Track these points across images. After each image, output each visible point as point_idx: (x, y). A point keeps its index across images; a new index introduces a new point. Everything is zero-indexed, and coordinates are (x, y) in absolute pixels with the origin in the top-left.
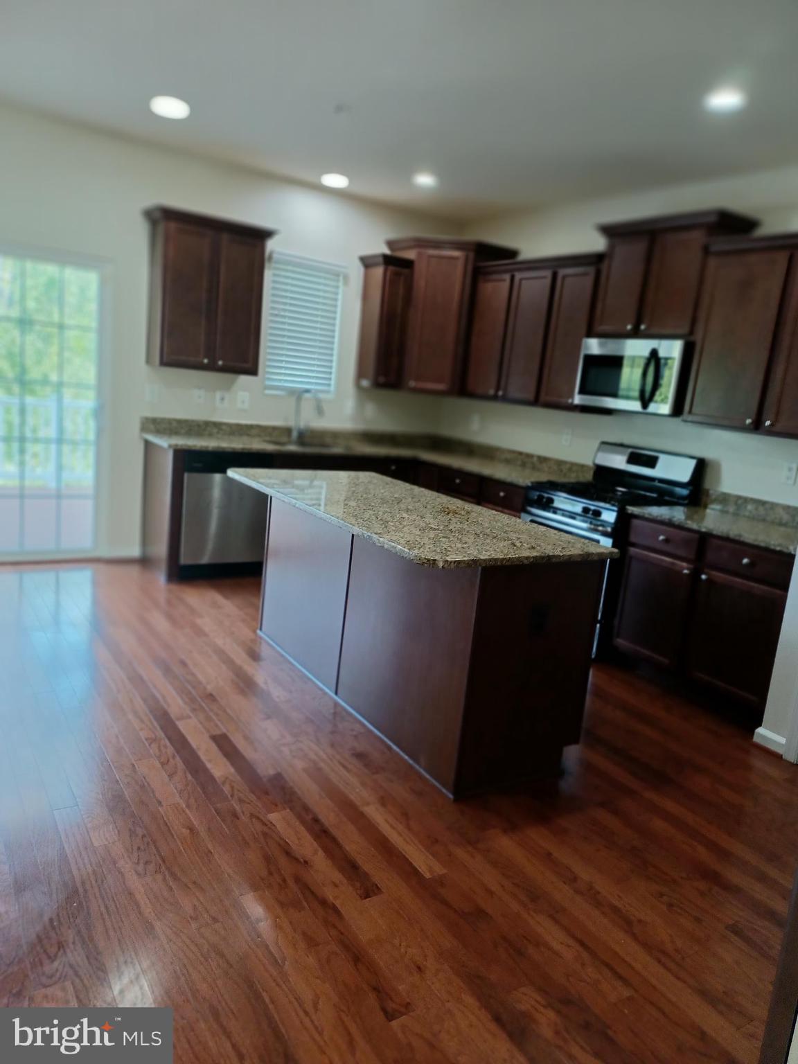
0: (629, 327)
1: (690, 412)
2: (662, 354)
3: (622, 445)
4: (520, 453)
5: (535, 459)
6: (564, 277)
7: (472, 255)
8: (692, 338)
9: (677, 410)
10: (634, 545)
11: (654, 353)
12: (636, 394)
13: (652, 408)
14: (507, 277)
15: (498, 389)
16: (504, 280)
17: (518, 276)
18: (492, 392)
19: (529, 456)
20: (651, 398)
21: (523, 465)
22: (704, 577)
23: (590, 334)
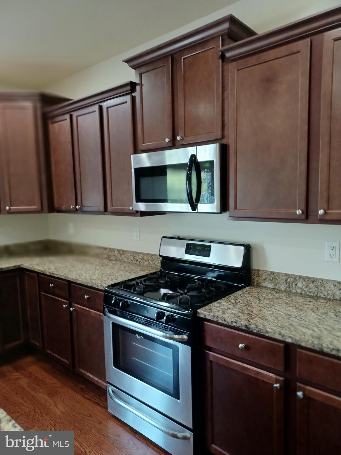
0: (167, 140)
1: (236, 208)
2: (200, 159)
3: (179, 238)
4: (106, 249)
5: (116, 252)
6: (108, 108)
8: (224, 142)
9: (224, 207)
10: (210, 349)
11: (193, 158)
12: (185, 196)
13: (202, 207)
14: (67, 117)
15: (76, 204)
16: (66, 120)
17: (75, 114)
18: (72, 207)
20: (198, 200)
21: (109, 258)
22: (300, 394)
23: (136, 151)
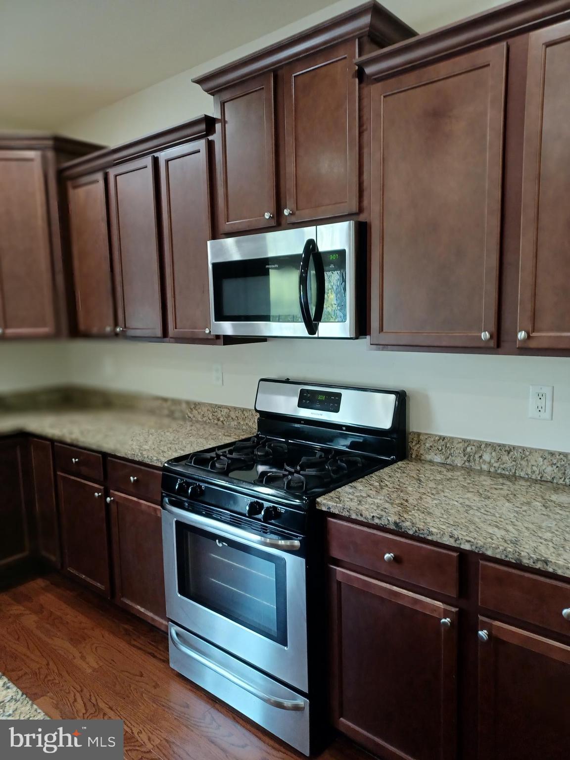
0: (267, 216)
1: (381, 329)
2: (322, 247)
3: (287, 381)
4: (165, 400)
5: (184, 406)
6: (167, 161)
7: (50, 154)
8: (362, 218)
9: (362, 328)
10: (338, 563)
11: (311, 246)
12: (297, 311)
13: (325, 329)
14: (99, 176)
15: (116, 324)
16: (97, 181)
17: (112, 172)
18: (108, 329)
19: (176, 402)
20: (319, 317)
21: (171, 415)
22: (483, 634)
23: (215, 234)
